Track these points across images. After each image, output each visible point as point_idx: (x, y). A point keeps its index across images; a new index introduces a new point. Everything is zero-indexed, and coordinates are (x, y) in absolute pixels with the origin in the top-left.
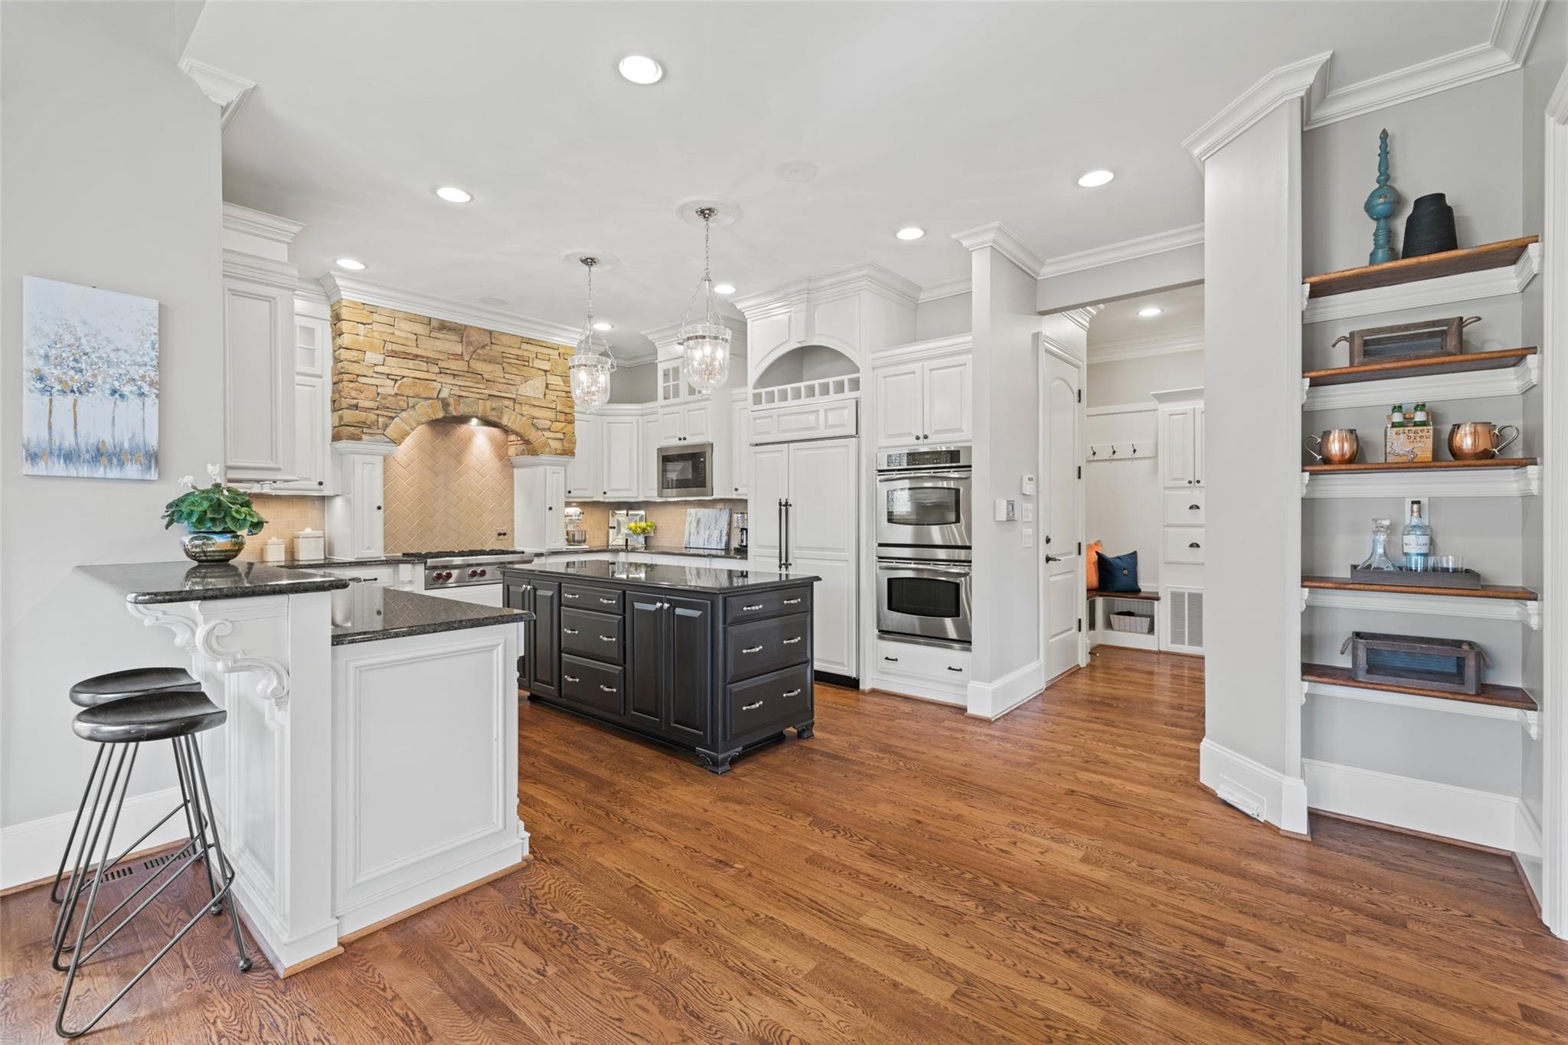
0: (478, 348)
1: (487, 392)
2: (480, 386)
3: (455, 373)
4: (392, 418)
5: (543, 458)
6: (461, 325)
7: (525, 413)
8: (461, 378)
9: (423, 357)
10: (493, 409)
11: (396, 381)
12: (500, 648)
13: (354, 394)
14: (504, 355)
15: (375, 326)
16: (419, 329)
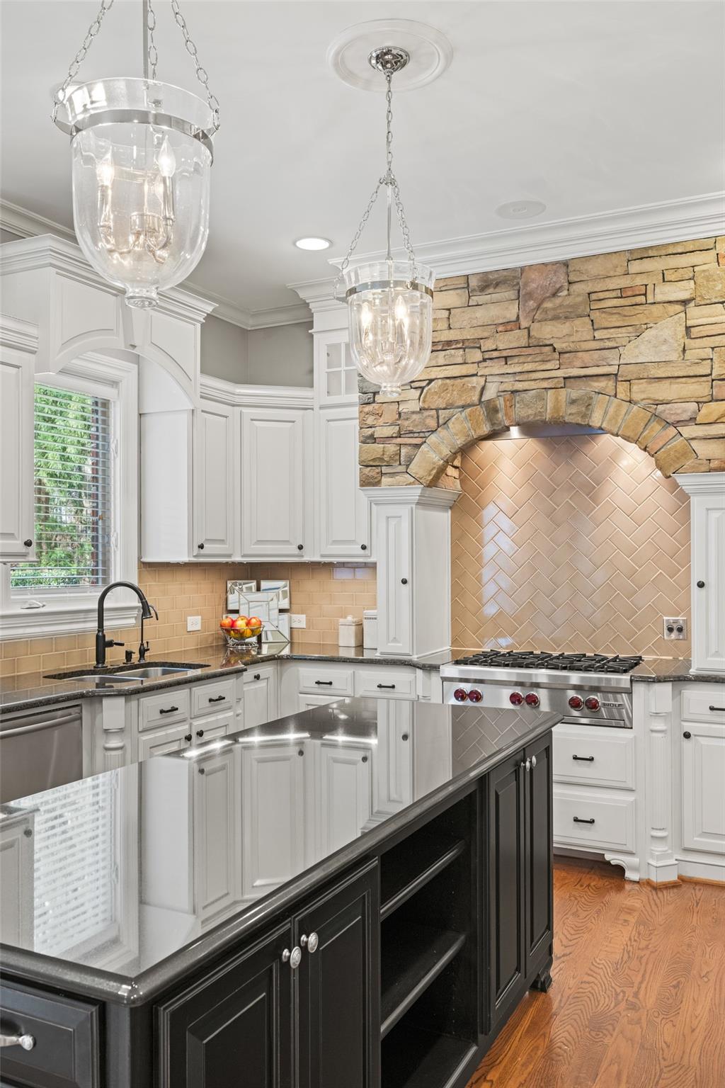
0: (543, 301)
1: (560, 373)
2: (548, 366)
3: (505, 354)
4: (418, 446)
6: (514, 270)
7: (636, 397)
8: (516, 360)
9: (457, 342)
10: (573, 402)
11: (422, 388)
13: (372, 420)
14: (594, 297)
16: (452, 299)
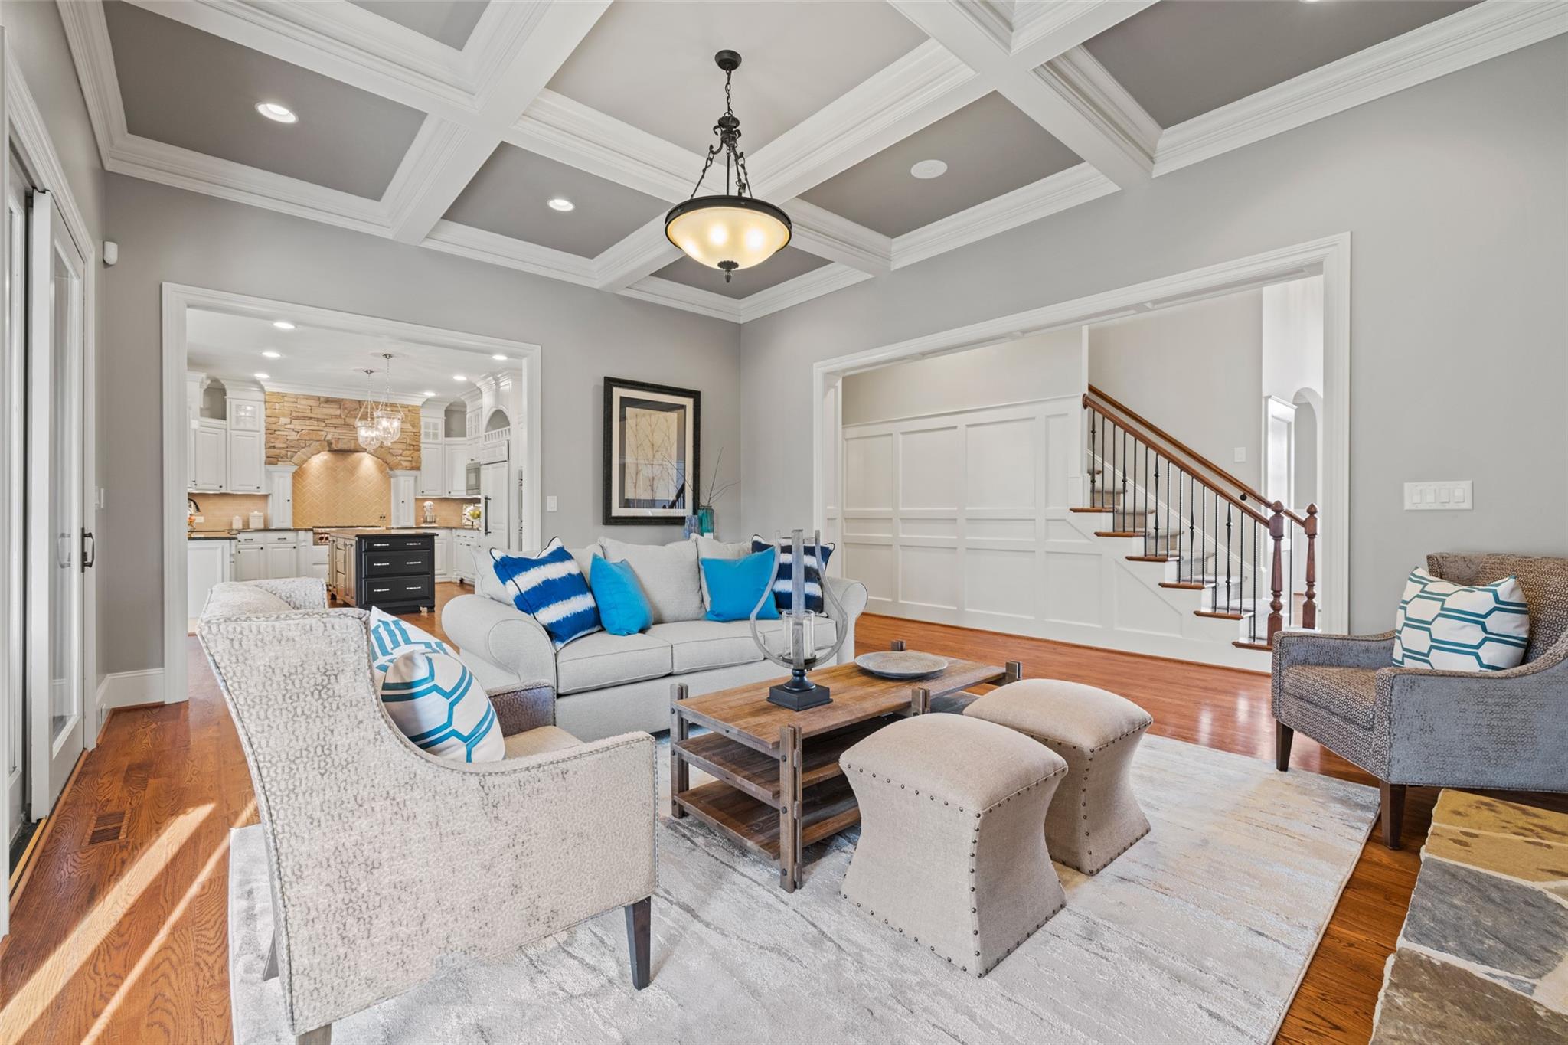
0: (351, 411)
5: (398, 472)
6: (339, 399)
8: (339, 428)
9: (315, 418)
11: (298, 432)
12: (220, 549)
13: (273, 440)
15: (285, 404)
16: (312, 403)
